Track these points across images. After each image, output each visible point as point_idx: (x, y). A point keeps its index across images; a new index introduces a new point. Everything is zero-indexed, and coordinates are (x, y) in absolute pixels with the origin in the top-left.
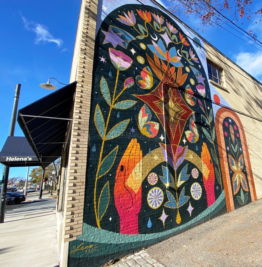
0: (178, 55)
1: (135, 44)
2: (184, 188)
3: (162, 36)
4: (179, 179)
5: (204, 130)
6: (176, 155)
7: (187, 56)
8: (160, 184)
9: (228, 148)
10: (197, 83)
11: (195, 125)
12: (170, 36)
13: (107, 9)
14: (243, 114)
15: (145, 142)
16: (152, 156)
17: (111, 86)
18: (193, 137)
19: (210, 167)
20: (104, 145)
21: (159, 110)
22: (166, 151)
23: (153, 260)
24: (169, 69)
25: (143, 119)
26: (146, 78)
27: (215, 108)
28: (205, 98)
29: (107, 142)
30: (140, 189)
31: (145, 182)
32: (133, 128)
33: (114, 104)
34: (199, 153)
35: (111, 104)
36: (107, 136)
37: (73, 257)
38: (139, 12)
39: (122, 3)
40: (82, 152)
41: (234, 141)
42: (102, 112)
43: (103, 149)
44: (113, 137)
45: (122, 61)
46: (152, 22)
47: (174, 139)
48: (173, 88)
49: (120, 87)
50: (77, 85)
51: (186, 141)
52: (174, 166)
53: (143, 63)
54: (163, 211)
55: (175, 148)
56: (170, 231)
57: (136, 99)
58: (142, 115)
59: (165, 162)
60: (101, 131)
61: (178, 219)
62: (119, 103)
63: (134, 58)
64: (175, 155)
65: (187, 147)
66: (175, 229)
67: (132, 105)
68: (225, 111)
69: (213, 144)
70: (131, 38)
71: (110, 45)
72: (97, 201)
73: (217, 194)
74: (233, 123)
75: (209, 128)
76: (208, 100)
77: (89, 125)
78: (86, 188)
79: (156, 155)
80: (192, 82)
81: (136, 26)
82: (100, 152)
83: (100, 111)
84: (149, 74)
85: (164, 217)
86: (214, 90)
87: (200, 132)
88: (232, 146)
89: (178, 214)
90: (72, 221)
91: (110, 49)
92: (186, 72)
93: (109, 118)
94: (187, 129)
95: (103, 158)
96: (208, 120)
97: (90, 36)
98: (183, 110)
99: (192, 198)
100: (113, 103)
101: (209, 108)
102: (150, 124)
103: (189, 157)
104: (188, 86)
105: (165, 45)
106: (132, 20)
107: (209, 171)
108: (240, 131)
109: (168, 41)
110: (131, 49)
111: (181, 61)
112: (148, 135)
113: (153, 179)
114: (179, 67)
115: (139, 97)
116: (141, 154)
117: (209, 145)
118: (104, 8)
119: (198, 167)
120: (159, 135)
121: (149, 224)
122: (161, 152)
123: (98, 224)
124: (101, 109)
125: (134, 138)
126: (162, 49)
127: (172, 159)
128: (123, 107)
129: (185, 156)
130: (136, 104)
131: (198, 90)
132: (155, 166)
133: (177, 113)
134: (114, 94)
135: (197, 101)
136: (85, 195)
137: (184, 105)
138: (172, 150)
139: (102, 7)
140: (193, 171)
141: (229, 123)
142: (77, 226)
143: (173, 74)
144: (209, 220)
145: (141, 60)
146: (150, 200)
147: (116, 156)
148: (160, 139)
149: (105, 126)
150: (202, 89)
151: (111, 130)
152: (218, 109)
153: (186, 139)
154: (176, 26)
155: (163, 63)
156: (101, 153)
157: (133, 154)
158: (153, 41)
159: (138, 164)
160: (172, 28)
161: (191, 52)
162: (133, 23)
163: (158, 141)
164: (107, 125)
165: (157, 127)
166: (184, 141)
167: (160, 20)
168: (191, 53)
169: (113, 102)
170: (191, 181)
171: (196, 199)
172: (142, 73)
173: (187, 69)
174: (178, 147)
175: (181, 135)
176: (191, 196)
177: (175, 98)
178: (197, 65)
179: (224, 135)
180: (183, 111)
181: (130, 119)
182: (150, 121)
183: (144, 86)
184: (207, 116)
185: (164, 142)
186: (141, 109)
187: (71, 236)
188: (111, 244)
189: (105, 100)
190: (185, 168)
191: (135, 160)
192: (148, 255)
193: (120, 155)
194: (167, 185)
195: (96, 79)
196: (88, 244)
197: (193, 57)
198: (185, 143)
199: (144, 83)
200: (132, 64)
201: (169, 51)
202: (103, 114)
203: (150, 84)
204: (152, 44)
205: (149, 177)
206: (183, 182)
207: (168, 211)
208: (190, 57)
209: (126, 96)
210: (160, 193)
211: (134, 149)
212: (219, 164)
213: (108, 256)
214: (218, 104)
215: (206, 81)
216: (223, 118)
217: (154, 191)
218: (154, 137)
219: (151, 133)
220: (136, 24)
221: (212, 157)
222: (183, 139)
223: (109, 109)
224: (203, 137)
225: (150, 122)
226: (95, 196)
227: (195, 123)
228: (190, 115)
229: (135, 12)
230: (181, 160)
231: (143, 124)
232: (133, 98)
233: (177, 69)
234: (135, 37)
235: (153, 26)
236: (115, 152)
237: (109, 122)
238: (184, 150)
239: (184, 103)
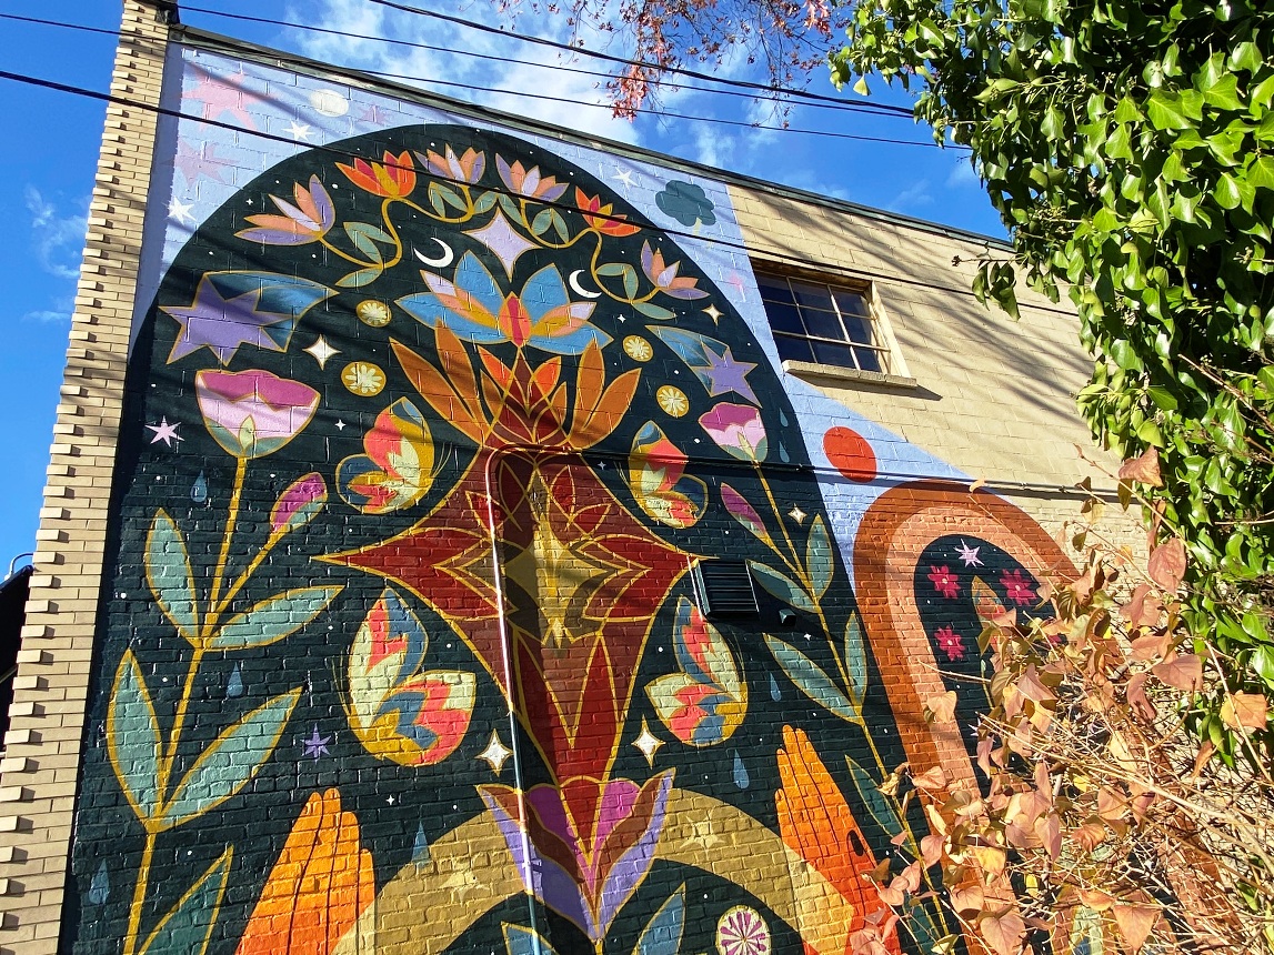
0: (575, 297)
1: (338, 319)
3: (478, 235)
5: (782, 650)
6: (594, 839)
7: (631, 283)
10: (699, 398)
11: (710, 630)
12: (522, 220)
15: (391, 800)
16: (436, 872)
17: (201, 549)
18: (709, 705)
19: (852, 883)
20: (154, 855)
21: (470, 603)
22: (523, 830)
24: (523, 376)
25: (374, 671)
26: (392, 456)
28: (762, 464)
29: (172, 839)
32: (316, 735)
33: (217, 628)
35: (200, 631)
36: (174, 805)
38: (352, 172)
39: (264, 163)
40: (37, 916)
42: (148, 687)
43: (149, 881)
44: (201, 806)
46: (420, 194)
47: (576, 742)
49: (251, 537)
50: (33, 581)
51: (657, 743)
52: (588, 911)
53: (374, 392)
55: (585, 802)
57: (339, 576)
58: (369, 650)
59: (523, 896)
60: (143, 784)
62: (240, 617)
63: (327, 380)
64: (587, 843)
65: (669, 774)
67: (314, 610)
68: (920, 505)
69: (862, 723)
70: (302, 296)
71: (204, 358)
74: (997, 566)
75: (819, 635)
76: (789, 474)
77: (80, 767)
79: (460, 866)
80: (673, 401)
81: (336, 234)
82: (132, 900)
83: (141, 679)
84: (411, 438)
86: (824, 409)
87: (755, 665)
91: (204, 376)
92: (631, 363)
93: (183, 707)
94: (663, 663)
95: (145, 929)
96: (803, 587)
97: (107, 347)
98: (626, 565)
100: (207, 628)
101: (798, 515)
102: (421, 690)
103: (691, 840)
104: (649, 428)
105: (495, 267)
106: (316, 216)
107: (850, 908)
109: (511, 250)
110: (312, 343)
111: (593, 319)
112: (411, 756)
114: (584, 352)
115: (354, 559)
116: (367, 875)
117: (832, 738)
118: (177, 210)
119: (761, 897)
122: (491, 842)
124: (145, 670)
125: (321, 789)
126: (482, 295)
127: (573, 869)
128: (265, 635)
129: (660, 838)
130: (337, 603)
131: (713, 433)
132: (456, 934)
133: (589, 585)
134: (218, 582)
135: (715, 494)
137: (626, 535)
138: (569, 816)
139: (171, 207)
140: (725, 930)
141: (965, 573)
143: (550, 397)
145: (364, 379)
147: (217, 910)
148: (485, 761)
149: (164, 756)
150: (742, 422)
151: (195, 768)
152: (867, 507)
153: (658, 729)
154: (553, 167)
155: (487, 359)
156: (137, 906)
157: (317, 883)
158: (429, 278)
159: (349, 937)
160: (530, 183)
161: (652, 261)
162: (318, 228)
163: (468, 776)
164: (174, 745)
165: (461, 692)
166: (647, 743)
167: (460, 166)
168: (651, 263)
169: (211, 618)
172: (369, 437)
173: (637, 348)
174: (608, 788)
175: (620, 710)
177: (568, 511)
178: (697, 309)
179: (939, 654)
180: (628, 572)
181: (300, 689)
182: (419, 672)
183: (385, 495)
184: (794, 563)
185: (506, 776)
186: (363, 618)
189: (168, 623)
190: (669, 918)
191: (333, 917)
193: (240, 902)
197: (666, 277)
198: (650, 758)
199: (383, 484)
200: (317, 416)
201: (518, 295)
202: (153, 695)
203: (416, 480)
204: (427, 289)
208: (645, 286)
209: (284, 573)
211: (326, 848)
214: (862, 476)
216: (910, 555)
218: (442, 758)
219: (425, 739)
220: (338, 225)
221: (857, 811)
222: (637, 734)
223: (188, 661)
224: (776, 693)
225: (419, 678)
227: (711, 618)
228: (676, 580)
229: (331, 177)
230: (634, 868)
231: (376, 698)
232: (319, 576)
233: (570, 366)
234: (331, 284)
235: (429, 207)
236: (214, 889)
237: (188, 727)
238: (647, 801)
239: (629, 527)
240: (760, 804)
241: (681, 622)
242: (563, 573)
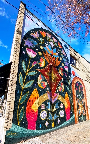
0: (57, 52)
1: (38, 47)
2: (56, 112)
4: (54, 108)
8: (46, 109)
9: (77, 96)
10: (65, 65)
11: (63, 84)
12: (54, 43)
13: (26, 30)
14: (85, 80)
15: (40, 90)
16: (43, 97)
17: (27, 65)
18: (62, 89)
19: (68, 103)
21: (47, 77)
22: (49, 95)
23: (41, 141)
24: (52, 58)
25: (40, 80)
26: (42, 62)
27: (73, 77)
29: (24, 89)
30: (37, 110)
31: (40, 108)
32: (35, 84)
34: (64, 97)
36: (24, 87)
37: (7, 137)
38: (40, 32)
39: (33, 28)
40: (13, 93)
41: (80, 92)
43: (22, 92)
44: (26, 87)
45: (32, 53)
46: (46, 37)
47: (53, 90)
48: (54, 67)
49: (31, 66)
52: (52, 101)
54: (47, 121)
56: (49, 130)
57: (37, 71)
58: (39, 78)
59: (49, 100)
60: (22, 84)
61: (53, 125)
62: (30, 72)
63: (37, 52)
65: (59, 93)
66: (52, 129)
67: (35, 74)
68: (77, 78)
69: (71, 93)
71: (27, 46)
72: (19, 114)
73: (71, 115)
74: (80, 84)
75: (69, 86)
76: (69, 73)
77: (17, 82)
78: (14, 109)
79: (45, 97)
80: (63, 64)
84: (44, 60)
85: (47, 124)
86: (72, 69)
87: (65, 87)
88: (79, 95)
89: (53, 123)
90: (8, 122)
91: (27, 48)
93: (25, 79)
94: (59, 86)
95: (22, 96)
96: (69, 82)
97: (19, 42)
99: (59, 117)
100: (27, 72)
103: (59, 98)
104: (61, 66)
105: (51, 47)
107: (68, 105)
108: (83, 88)
109: (53, 45)
110: (36, 48)
111: (58, 55)
112: (42, 87)
113: (43, 107)
115: (39, 70)
116: (38, 96)
119: (63, 103)
120: (47, 88)
121: (41, 126)
122: (47, 95)
123: (19, 124)
124: (22, 75)
125: (36, 88)
126: (50, 49)
127: (52, 98)
128: (32, 75)
130: (37, 73)
131: (65, 68)
132: (44, 101)
133: (55, 78)
134: (28, 69)
136: (14, 111)
137: (58, 75)
138: (52, 95)
139: (24, 29)
140: (61, 105)
142: (10, 124)
143: (54, 61)
144: (67, 127)
145: (40, 54)
146: (41, 116)
147: (27, 96)
149: (23, 82)
150: (67, 68)
151: (26, 84)
154: (57, 39)
155: (50, 55)
156: (21, 94)
157: (35, 95)
158: (46, 45)
159: (37, 100)
160: (55, 40)
161: (63, 51)
162: (37, 37)
163: (46, 90)
165: (46, 84)
166: (58, 91)
167: (49, 36)
170: (59, 109)
171: (61, 117)
172: (40, 59)
173: (61, 59)
174: (55, 93)
175: (56, 88)
176: (59, 115)
177: (54, 71)
178: (65, 57)
179: (76, 89)
180: (58, 78)
181: (34, 80)
183: (41, 65)
184: (69, 80)
185: (48, 91)
186: (39, 75)
187: (7, 129)
188: (24, 133)
189: (24, 71)
190: (57, 103)
191: (36, 98)
192: (39, 139)
193: (29, 95)
194: (49, 110)
195: (20, 62)
196: (14, 132)
197: (64, 53)
200: (36, 55)
201: (53, 50)
202: (23, 77)
203: (44, 65)
204: (46, 47)
205: (41, 106)
206: (56, 109)
207: (49, 121)
208: (62, 53)
209: (33, 70)
210: (46, 113)
211: (36, 93)
212: (73, 102)
213: (22, 138)
214: (74, 75)
215: (69, 65)
216: (76, 82)
217: (43, 112)
218: (44, 88)
220: (39, 37)
221: (70, 99)
223: (26, 75)
224: (66, 90)
225: (43, 82)
226: (18, 112)
228: (61, 79)
231: (40, 83)
233: (56, 58)
234: (38, 43)
236: (27, 94)
237: (25, 81)
238: (57, 95)
239: (58, 74)
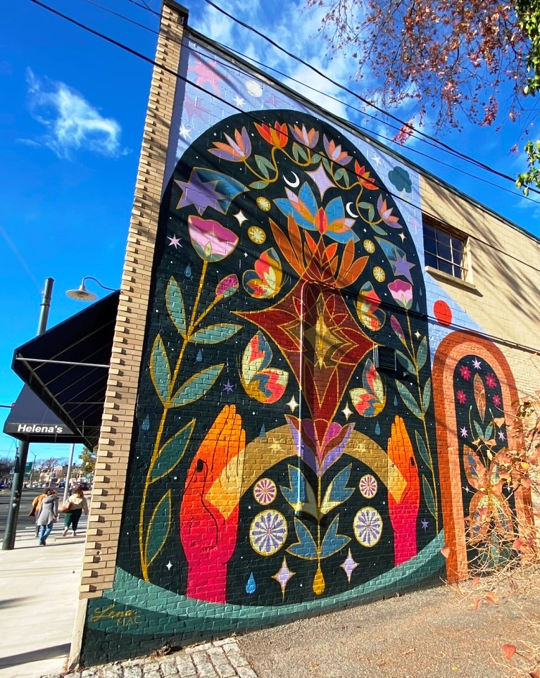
0: (347, 216)
1: (245, 202)
2: (337, 518)
3: (311, 174)
4: (327, 497)
5: (401, 387)
6: (323, 442)
7: (371, 214)
8: (280, 504)
9: (464, 432)
10: (390, 276)
11: (377, 374)
12: (331, 172)
13: (189, 132)
14: (517, 347)
15: (254, 413)
16: (267, 442)
17: (188, 297)
18: (371, 402)
19: (408, 474)
20: (167, 416)
21: (289, 344)
22: (300, 434)
24: (321, 249)
25: (251, 363)
26: (265, 274)
27: (437, 334)
28: (409, 310)
29: (173, 412)
30: (235, 510)
31: (248, 497)
32: (229, 383)
33: (193, 333)
35: (187, 333)
36: (174, 399)
37: (93, 628)
38: (261, 128)
39: (223, 115)
40: (122, 430)
41: (482, 414)
42: (166, 351)
43: (164, 425)
44: (185, 402)
45: (216, 240)
46: (289, 148)
47: (322, 406)
48: (328, 291)
49: (208, 297)
50: (121, 297)
51: (350, 413)
52: (318, 466)
53: (261, 242)
54: (284, 563)
55: (322, 428)
56: (296, 608)
57: (241, 322)
58: (250, 354)
59: (296, 457)
60: (163, 389)
61: (319, 584)
62: (202, 330)
63: (242, 232)
64: (321, 443)
65: (353, 425)
66: (309, 605)
67: (230, 334)
68: (464, 340)
69: (424, 420)
70: (235, 188)
71: (191, 209)
72: (145, 527)
73: (423, 538)
74: (486, 371)
75: (416, 385)
76: (418, 317)
77: (139, 378)
78: (125, 501)
79: (276, 442)
80: (379, 274)
81: (251, 160)
82: (158, 431)
83: (163, 347)
84: (274, 267)
85: (284, 575)
86: (437, 290)
87: (390, 391)
88: (477, 426)
89: (319, 574)
90: (96, 560)
91: (192, 218)
92: (365, 253)
93: (179, 362)
94: (357, 383)
95: (163, 442)
96: (413, 364)
97: (151, 195)
98: (350, 341)
99: (355, 541)
100: (190, 332)
101: (418, 335)
102: (268, 374)
103: (357, 449)
104: (368, 284)
105: (317, 193)
106: (243, 149)
107: (405, 483)
108: (505, 390)
109: (324, 184)
110: (237, 213)
111: (354, 228)
112: (263, 399)
113: (266, 491)
114: (347, 243)
115: (247, 316)
116: (243, 438)
117: (412, 422)
118: (184, 131)
119: (377, 473)
120: (286, 398)
121: (251, 587)
122: (287, 436)
123: (145, 573)
124: (165, 344)
125: (229, 404)
126: (309, 205)
127: (315, 450)
128: (211, 340)
129: (346, 446)
130: (240, 332)
131: (393, 292)
132: (272, 465)
133: (334, 347)
134: (194, 313)
135: (388, 319)
136: (124, 513)
137: (352, 328)
138: (316, 432)
139: (181, 129)
140: (363, 482)
141: (473, 371)
142: (104, 572)
143: (331, 261)
144: (395, 596)
145: (257, 235)
146: (256, 537)
147: (188, 441)
148: (289, 406)
149: (172, 379)
150: (404, 290)
151: (183, 386)
152: (444, 337)
153: (352, 407)
154: (347, 147)
155: (307, 235)
156: (160, 433)
157: (225, 438)
158: (287, 190)
159: (235, 459)
160: (336, 153)
161: (382, 204)
162: (243, 155)
163: (282, 410)
164: (175, 376)
165: (283, 378)
166: (347, 412)
167: (307, 137)
168: (381, 206)
169: (191, 328)
170: (356, 503)
171: (366, 544)
172: (257, 263)
173: (369, 246)
174: (331, 425)
175: (339, 398)
176: (353, 536)
177: (331, 314)
178: (397, 233)
179: (457, 400)
180: (351, 346)
181: (223, 364)
182: (268, 367)
183: (261, 291)
184: (412, 354)
185: (296, 413)
186: (249, 341)
187: (92, 589)
188: (167, 615)
189: (174, 326)
190: (346, 472)
191: (230, 451)
193: (197, 439)
194: (297, 507)
195: (159, 285)
196: (123, 608)
197: (386, 214)
198: (347, 417)
199: (261, 286)
200: (237, 248)
201: (324, 208)
202: (168, 355)
203: (274, 287)
204: (286, 197)
205: (256, 488)
206: (335, 504)
207: (294, 564)
208: (377, 217)
209: (219, 315)
210: (279, 524)
211: (229, 426)
212: (436, 468)
213: (160, 637)
214: (445, 324)
215: (416, 272)
216: (455, 360)
217: (266, 517)
218: (273, 402)
219: (268, 394)
220: (252, 156)
221: (415, 451)
222: (344, 408)
223: (182, 343)
224: (395, 403)
225: (268, 370)
226: (142, 518)
227: (378, 370)
228: (367, 351)
229: (252, 130)
230: (335, 455)
231: (252, 374)
232: (234, 320)
233: (341, 248)
234: (247, 185)
235: (292, 155)
236: (188, 433)
237: (180, 370)
238: (343, 432)
239: (354, 326)
240: (382, 441)
241: (366, 369)
242: (325, 340)
